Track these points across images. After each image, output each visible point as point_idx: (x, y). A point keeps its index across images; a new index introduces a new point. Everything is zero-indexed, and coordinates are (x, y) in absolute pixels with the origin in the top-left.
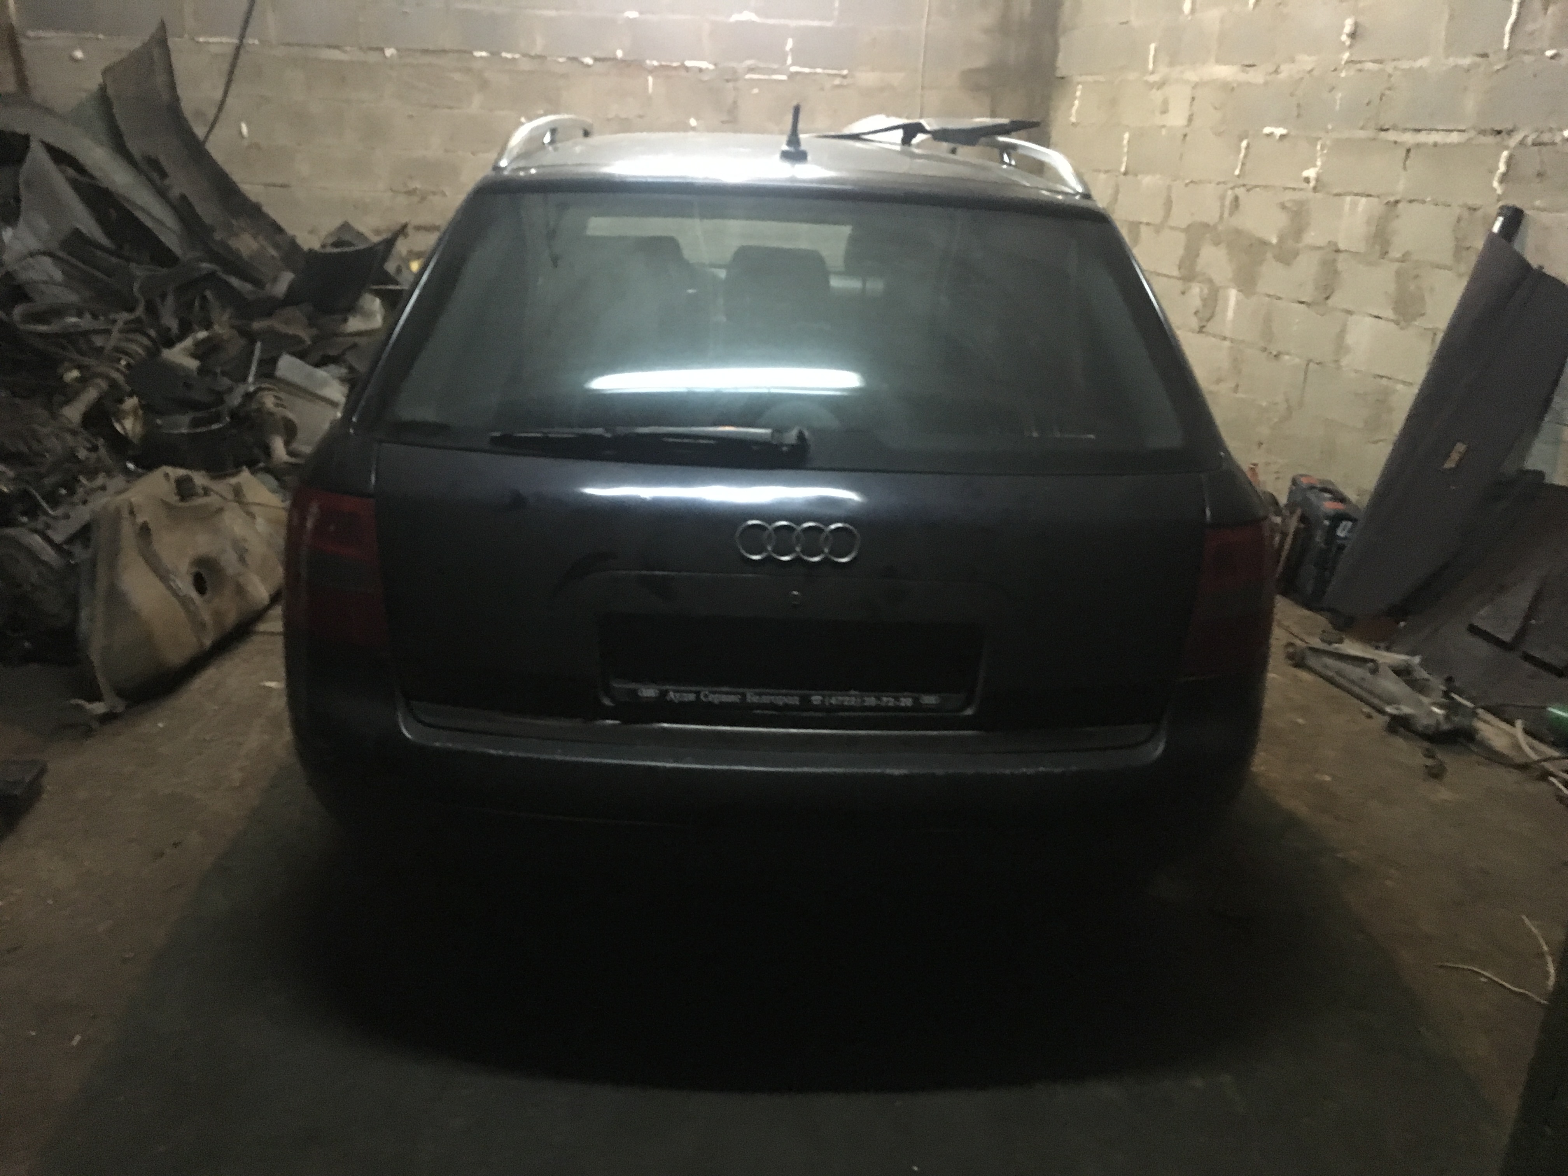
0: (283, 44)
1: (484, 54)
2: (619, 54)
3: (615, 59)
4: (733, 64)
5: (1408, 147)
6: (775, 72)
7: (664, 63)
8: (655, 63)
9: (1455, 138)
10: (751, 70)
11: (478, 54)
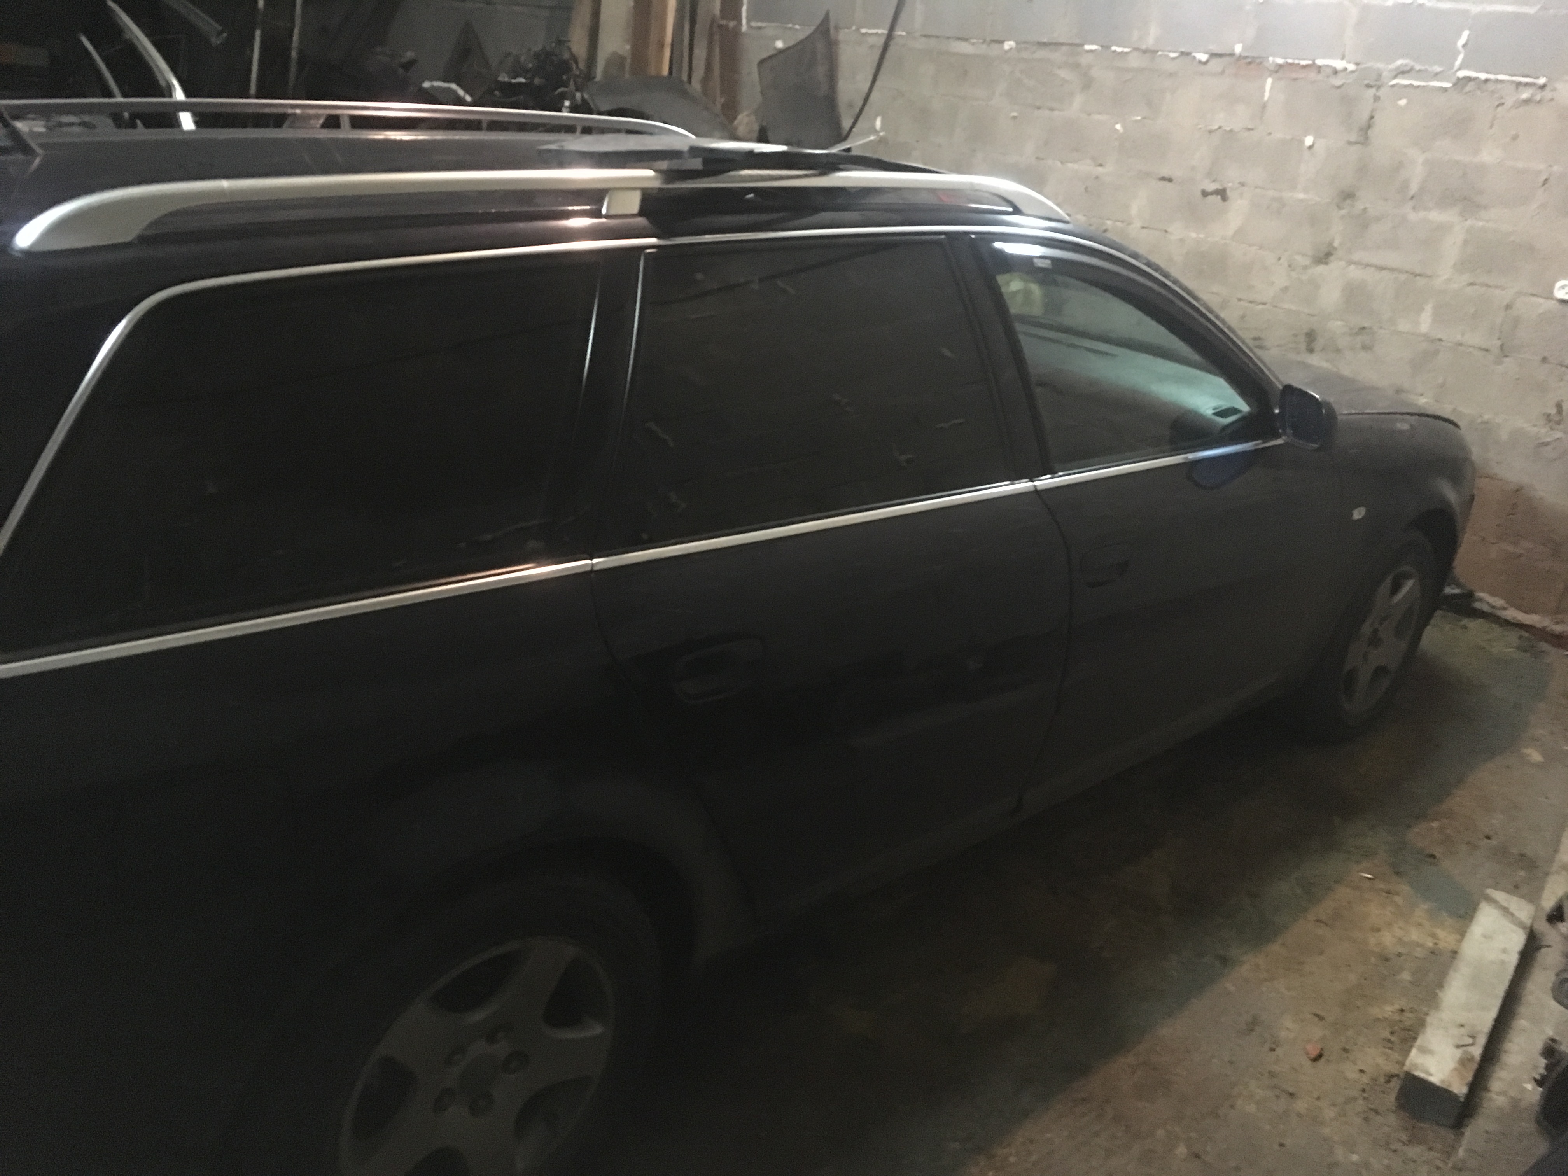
0: (925, 36)
1: (1094, 47)
2: (1238, 49)
3: (1232, 55)
4: (1380, 65)
6: (1436, 76)
7: (1290, 61)
8: (1280, 61)
10: (1403, 72)
11: (1087, 47)
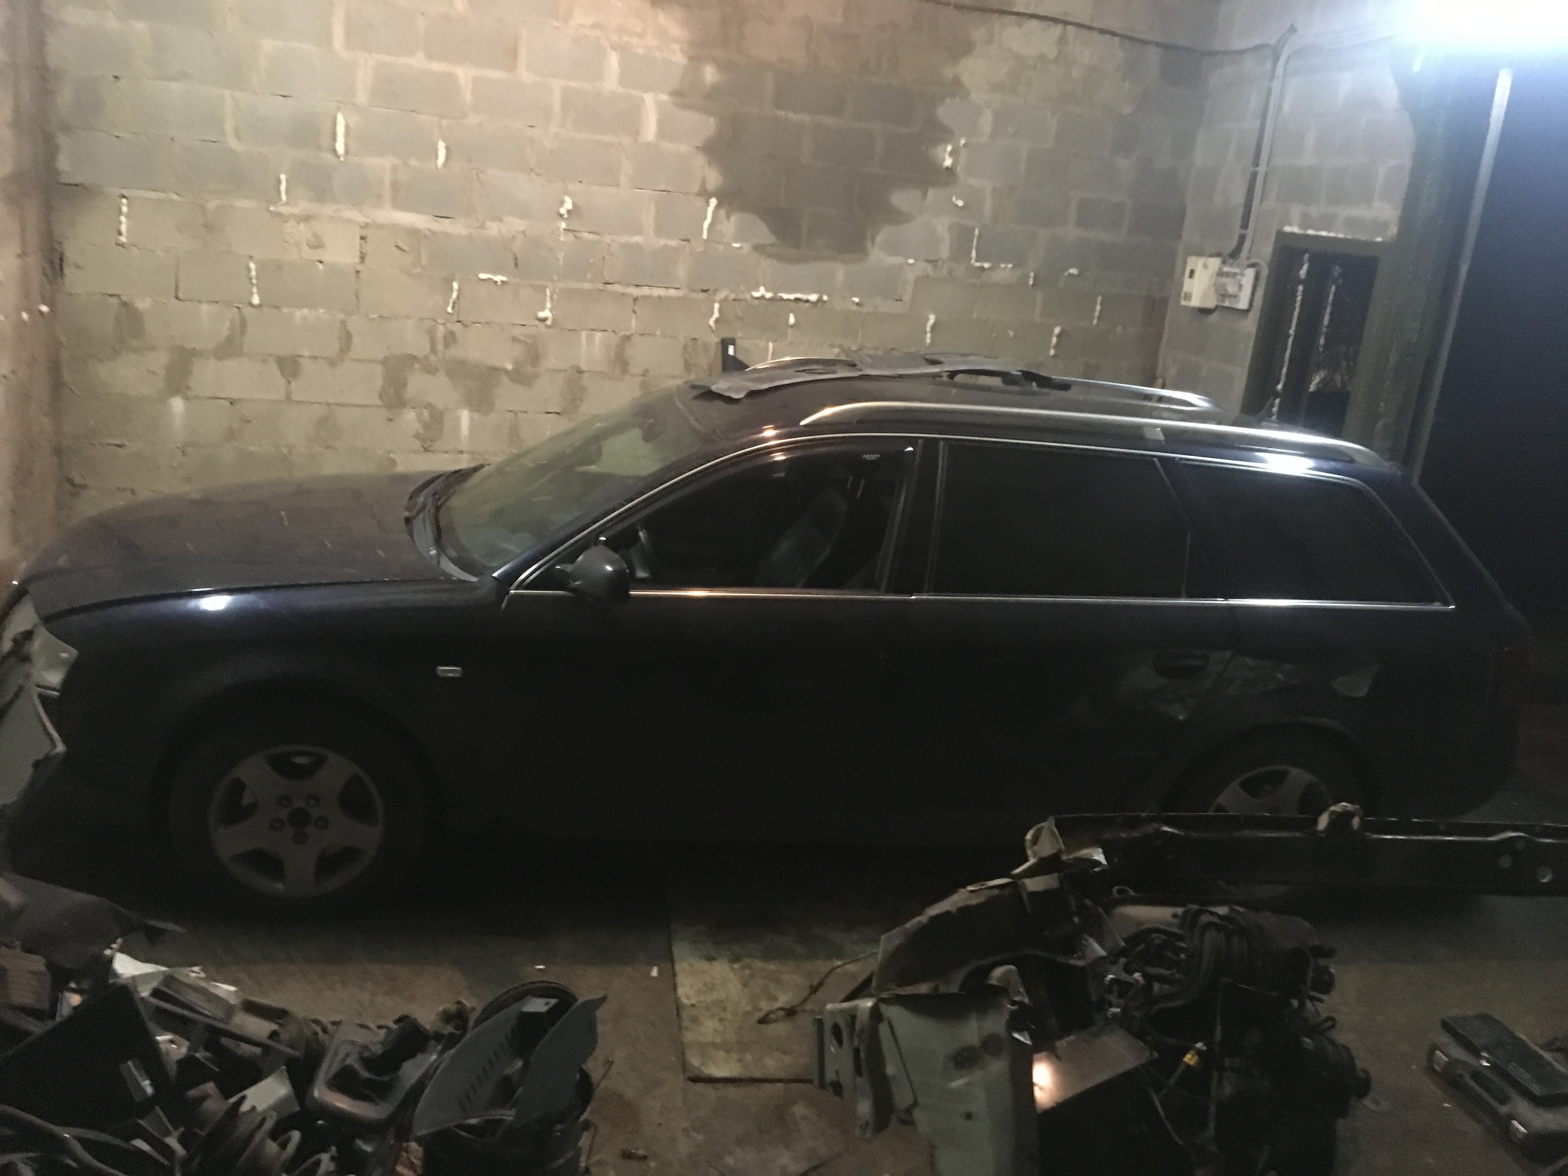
5: (635, 297)
9: (672, 293)
